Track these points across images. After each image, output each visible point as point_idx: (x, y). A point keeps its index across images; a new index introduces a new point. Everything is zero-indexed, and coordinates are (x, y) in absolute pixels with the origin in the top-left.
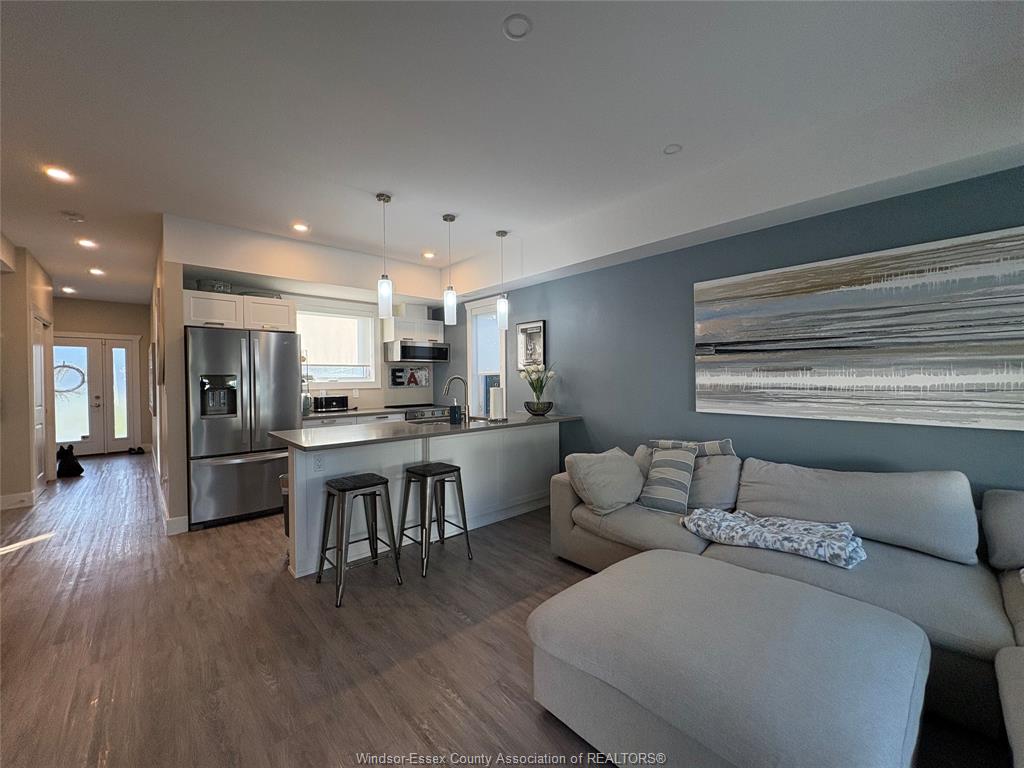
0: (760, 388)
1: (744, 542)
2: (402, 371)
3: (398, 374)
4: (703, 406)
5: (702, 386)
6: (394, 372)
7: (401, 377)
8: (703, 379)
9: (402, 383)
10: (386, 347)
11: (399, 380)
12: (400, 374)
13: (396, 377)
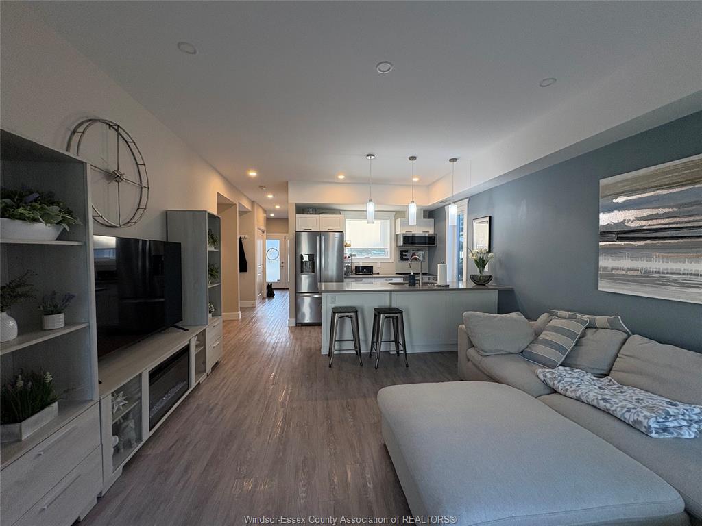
0: (659, 273)
1: (573, 395)
2: (407, 251)
3: (404, 253)
4: (604, 286)
5: (605, 269)
6: (402, 252)
7: (406, 255)
8: (605, 262)
9: (407, 259)
10: (397, 236)
11: (405, 257)
12: (406, 253)
13: (403, 256)
